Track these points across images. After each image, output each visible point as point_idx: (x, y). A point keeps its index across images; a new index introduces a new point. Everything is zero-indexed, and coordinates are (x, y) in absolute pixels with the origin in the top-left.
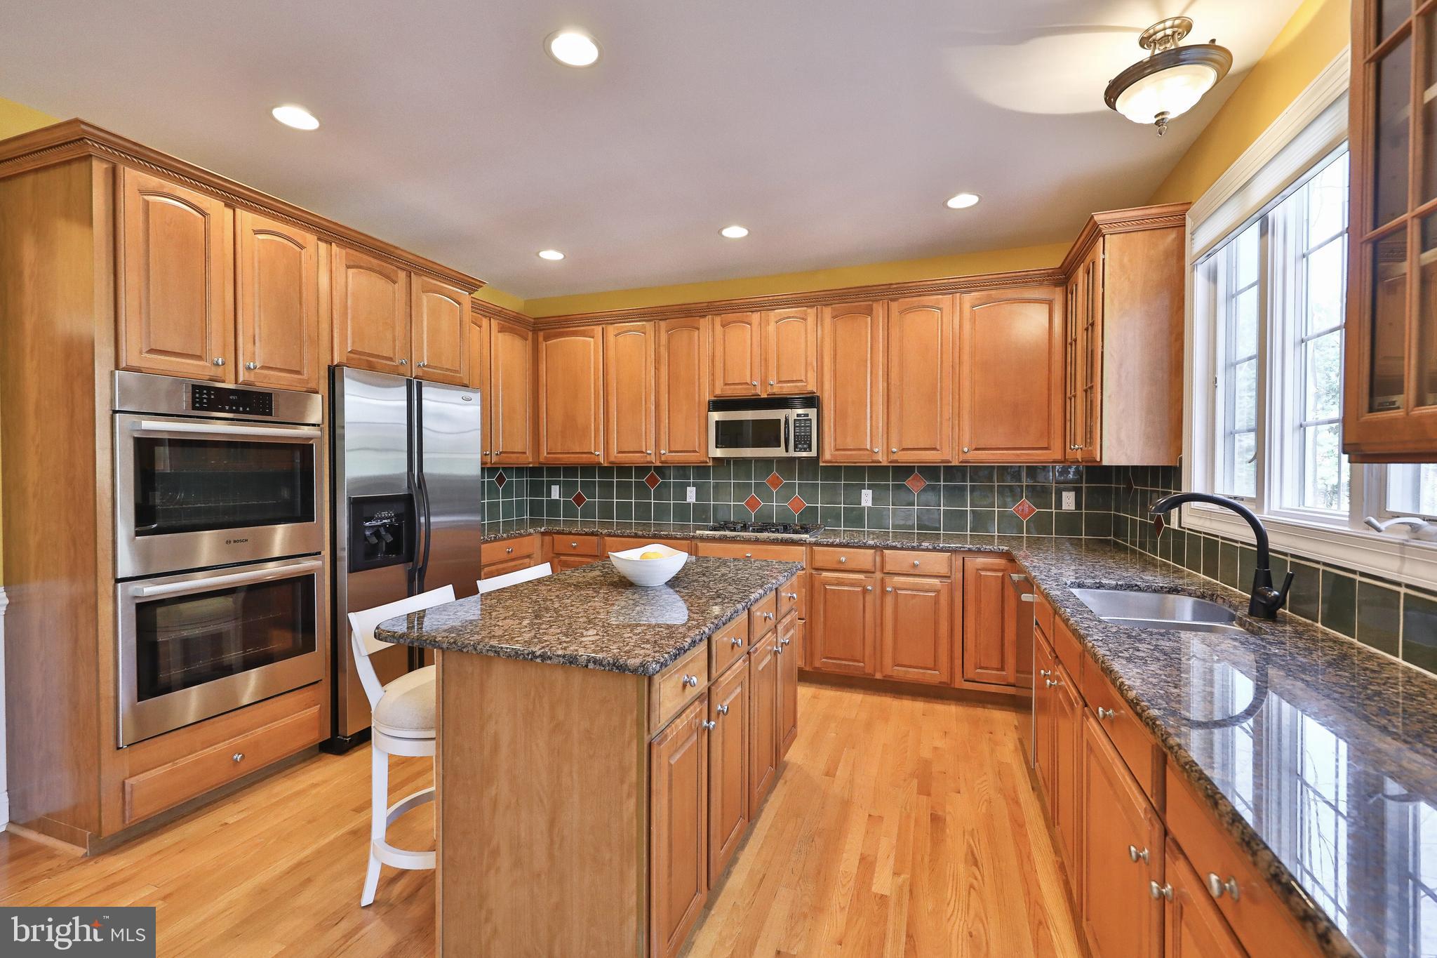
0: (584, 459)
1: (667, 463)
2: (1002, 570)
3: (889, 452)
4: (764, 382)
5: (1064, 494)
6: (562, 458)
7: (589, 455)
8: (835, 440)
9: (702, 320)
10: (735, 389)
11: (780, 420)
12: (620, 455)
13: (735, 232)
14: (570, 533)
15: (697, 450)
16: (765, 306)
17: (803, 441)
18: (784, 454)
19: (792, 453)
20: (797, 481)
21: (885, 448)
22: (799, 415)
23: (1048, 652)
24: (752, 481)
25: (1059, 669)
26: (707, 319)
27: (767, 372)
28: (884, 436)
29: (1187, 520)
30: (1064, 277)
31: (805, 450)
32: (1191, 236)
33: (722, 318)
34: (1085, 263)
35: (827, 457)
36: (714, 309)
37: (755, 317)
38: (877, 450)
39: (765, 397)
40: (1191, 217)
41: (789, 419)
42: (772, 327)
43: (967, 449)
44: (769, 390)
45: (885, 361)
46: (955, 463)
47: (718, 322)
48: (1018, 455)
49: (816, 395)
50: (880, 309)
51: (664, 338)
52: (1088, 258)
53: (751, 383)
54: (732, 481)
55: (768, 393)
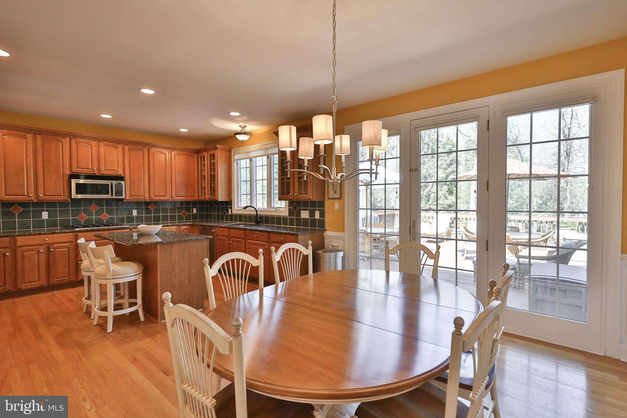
2: (190, 229)
3: (150, 197)
4: (99, 169)
5: (194, 209)
8: (130, 193)
9: (64, 139)
10: (83, 170)
11: (109, 184)
15: (62, 195)
16: (99, 140)
17: (119, 192)
18: (111, 197)
19: (114, 197)
20: (105, 208)
21: (148, 196)
22: (117, 183)
23: (226, 238)
24: (82, 208)
25: (233, 239)
26: (68, 139)
27: (100, 165)
28: (148, 192)
29: (234, 212)
30: (198, 152)
31: (120, 196)
32: (234, 155)
33: (75, 140)
34: (208, 152)
35: (128, 198)
36: (71, 136)
37: (94, 143)
38: (146, 196)
39: (99, 175)
40: (233, 151)
41: (112, 184)
42: (102, 148)
43: (174, 196)
44: (101, 172)
45: (148, 167)
46: (171, 200)
47: (73, 141)
48: (187, 198)
49: (122, 176)
50: (146, 150)
51: (39, 143)
52: (210, 152)
53: (92, 169)
54: (70, 208)
55: (100, 173)
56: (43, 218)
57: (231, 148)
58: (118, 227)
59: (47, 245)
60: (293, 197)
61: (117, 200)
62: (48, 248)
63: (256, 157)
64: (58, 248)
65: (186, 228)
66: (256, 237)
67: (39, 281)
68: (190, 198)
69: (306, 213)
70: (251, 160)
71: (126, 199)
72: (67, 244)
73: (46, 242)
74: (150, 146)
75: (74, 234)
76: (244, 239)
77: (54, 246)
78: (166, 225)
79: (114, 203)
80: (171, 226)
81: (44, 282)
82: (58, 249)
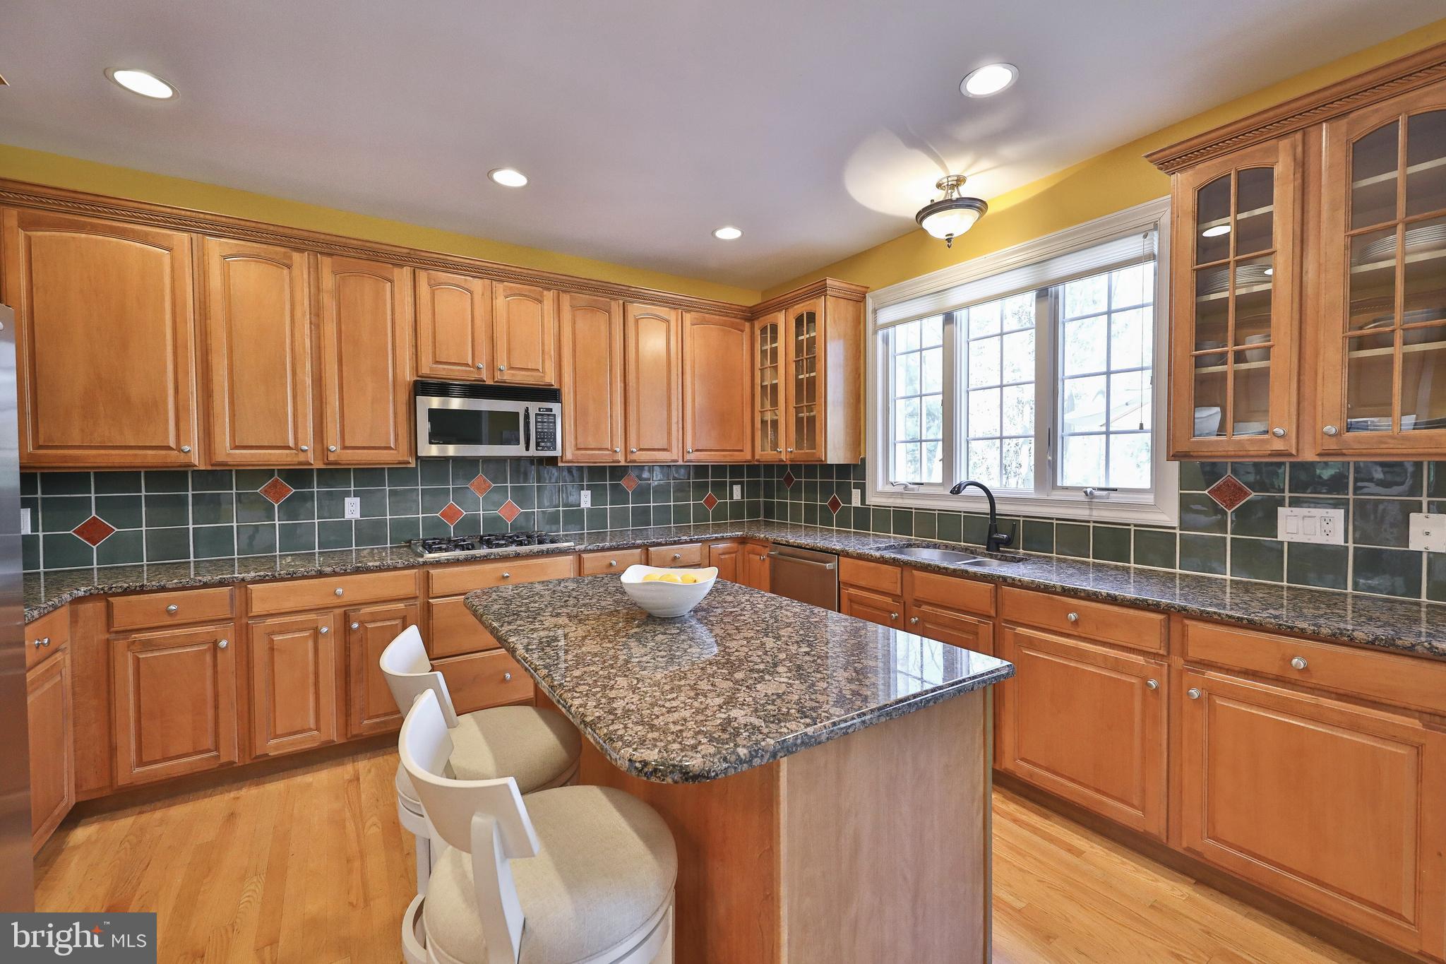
0: (152, 458)
1: (340, 464)
3: (628, 452)
4: (492, 366)
5: (734, 487)
6: (88, 456)
7: (163, 452)
8: (577, 439)
9: (396, 271)
10: (451, 370)
11: (518, 413)
12: (237, 452)
13: (510, 178)
14: (163, 589)
15: (392, 446)
16: (492, 275)
17: (546, 438)
18: (524, 453)
19: (533, 452)
20: (509, 485)
21: (623, 447)
22: (540, 409)
23: (889, 600)
24: (451, 487)
25: (925, 608)
26: (407, 271)
27: (495, 354)
28: (623, 437)
29: (872, 500)
30: (752, 315)
31: (549, 449)
32: (875, 311)
33: (429, 274)
34: (791, 310)
35: (569, 456)
36: (418, 261)
37: (477, 285)
38: (618, 450)
39: (493, 383)
40: (872, 298)
41: (528, 414)
42: (500, 302)
43: (691, 451)
44: (498, 377)
45: (622, 363)
46: (681, 463)
47: (423, 276)
48: (724, 456)
49: (555, 387)
50: (616, 307)
51: (328, 281)
52: (795, 307)
53: (473, 366)
54: (420, 487)
55: (496, 380)
56: (348, 516)
57: (864, 289)
58: (544, 547)
59: (344, 609)
60: (1294, 441)
61: (542, 461)
62: (346, 619)
63: (967, 306)
64: (374, 618)
65: (725, 548)
66: (1076, 622)
67: (318, 729)
68: (731, 456)
69: (1328, 521)
70: (949, 318)
71: (564, 460)
72: (401, 606)
73: (337, 601)
74: (627, 295)
75: (421, 571)
76: (989, 617)
77: (363, 611)
78: (675, 541)
79: (533, 471)
80: (686, 542)
81: (331, 732)
82: (374, 621)
